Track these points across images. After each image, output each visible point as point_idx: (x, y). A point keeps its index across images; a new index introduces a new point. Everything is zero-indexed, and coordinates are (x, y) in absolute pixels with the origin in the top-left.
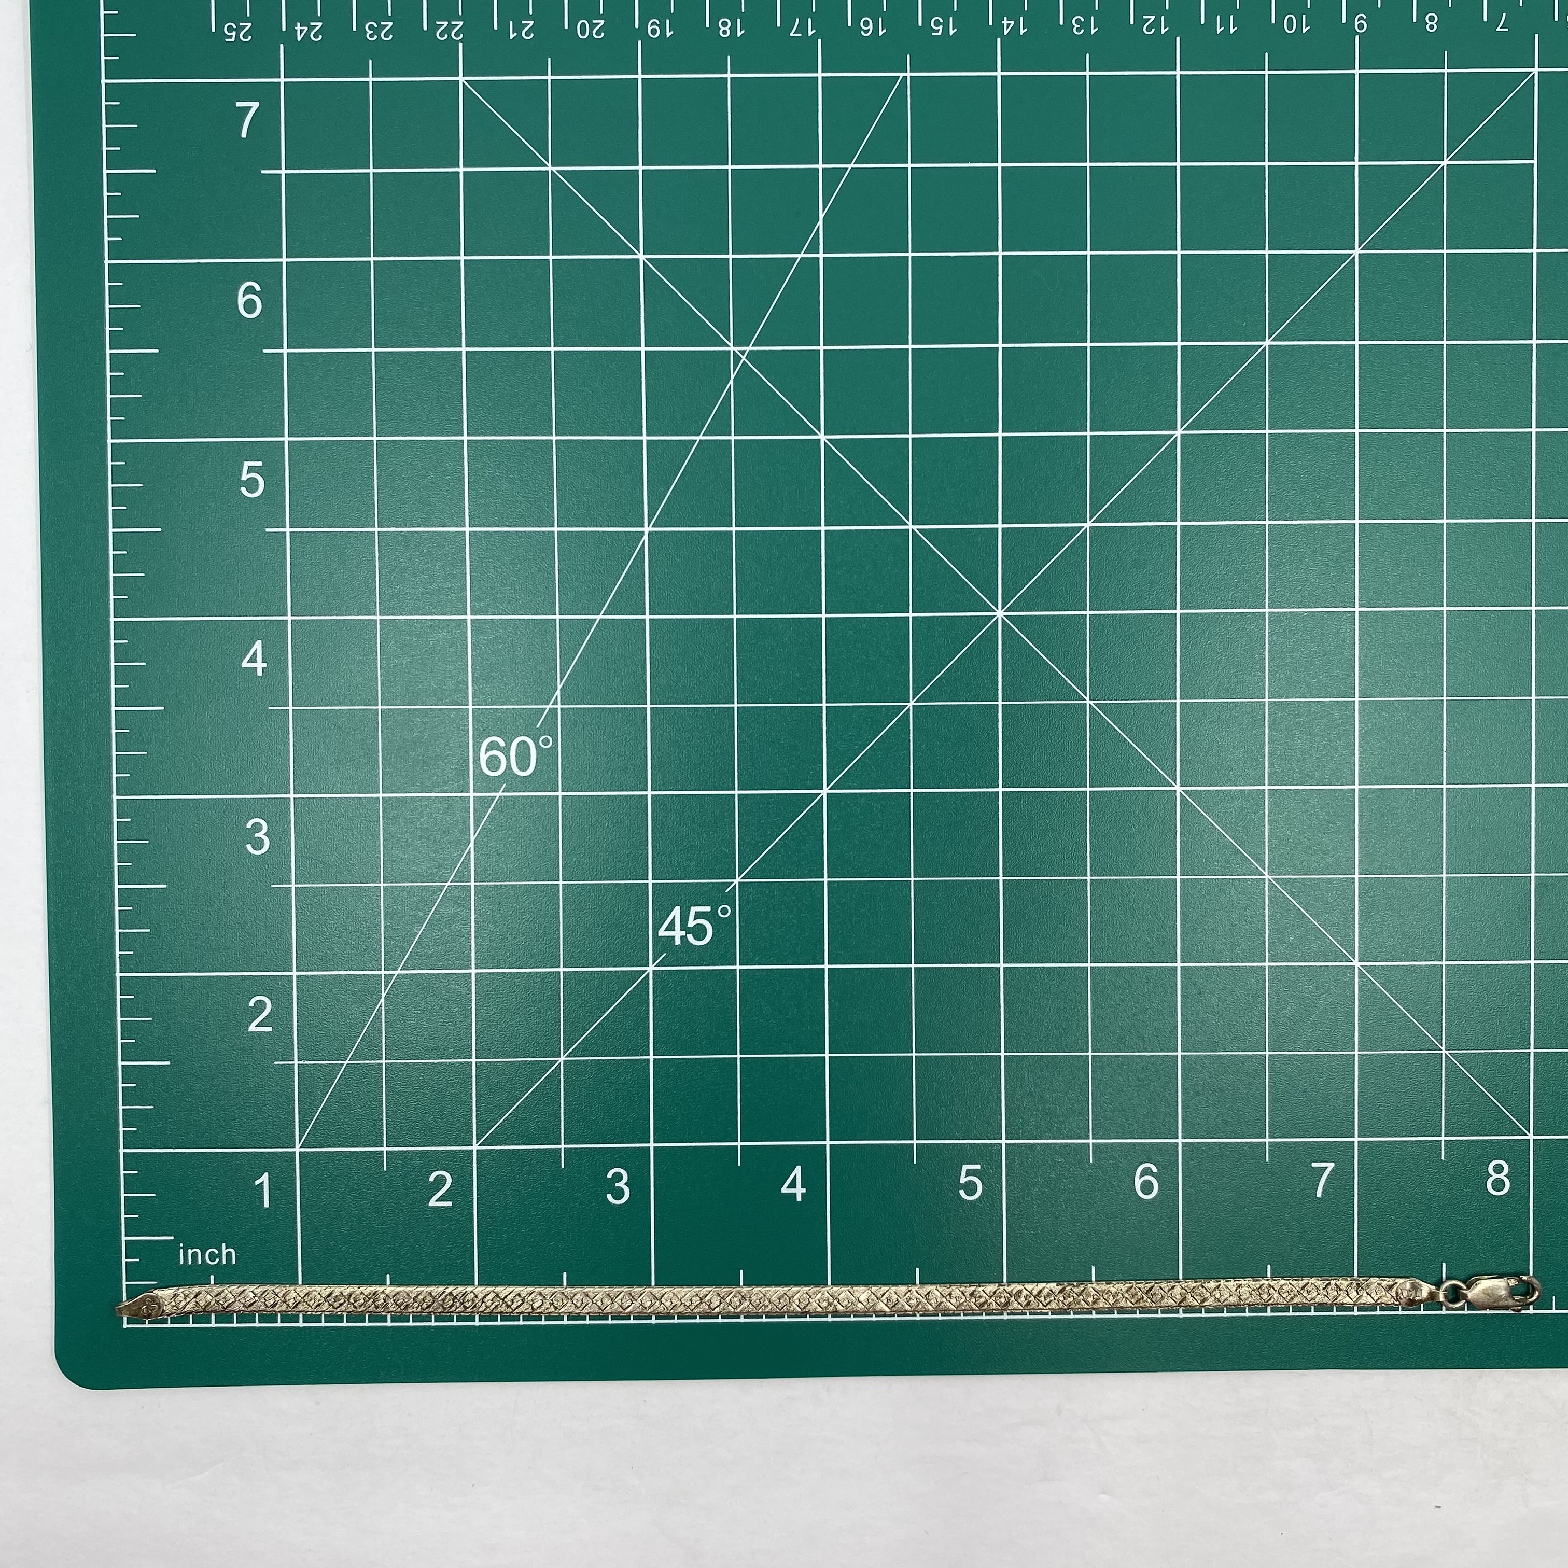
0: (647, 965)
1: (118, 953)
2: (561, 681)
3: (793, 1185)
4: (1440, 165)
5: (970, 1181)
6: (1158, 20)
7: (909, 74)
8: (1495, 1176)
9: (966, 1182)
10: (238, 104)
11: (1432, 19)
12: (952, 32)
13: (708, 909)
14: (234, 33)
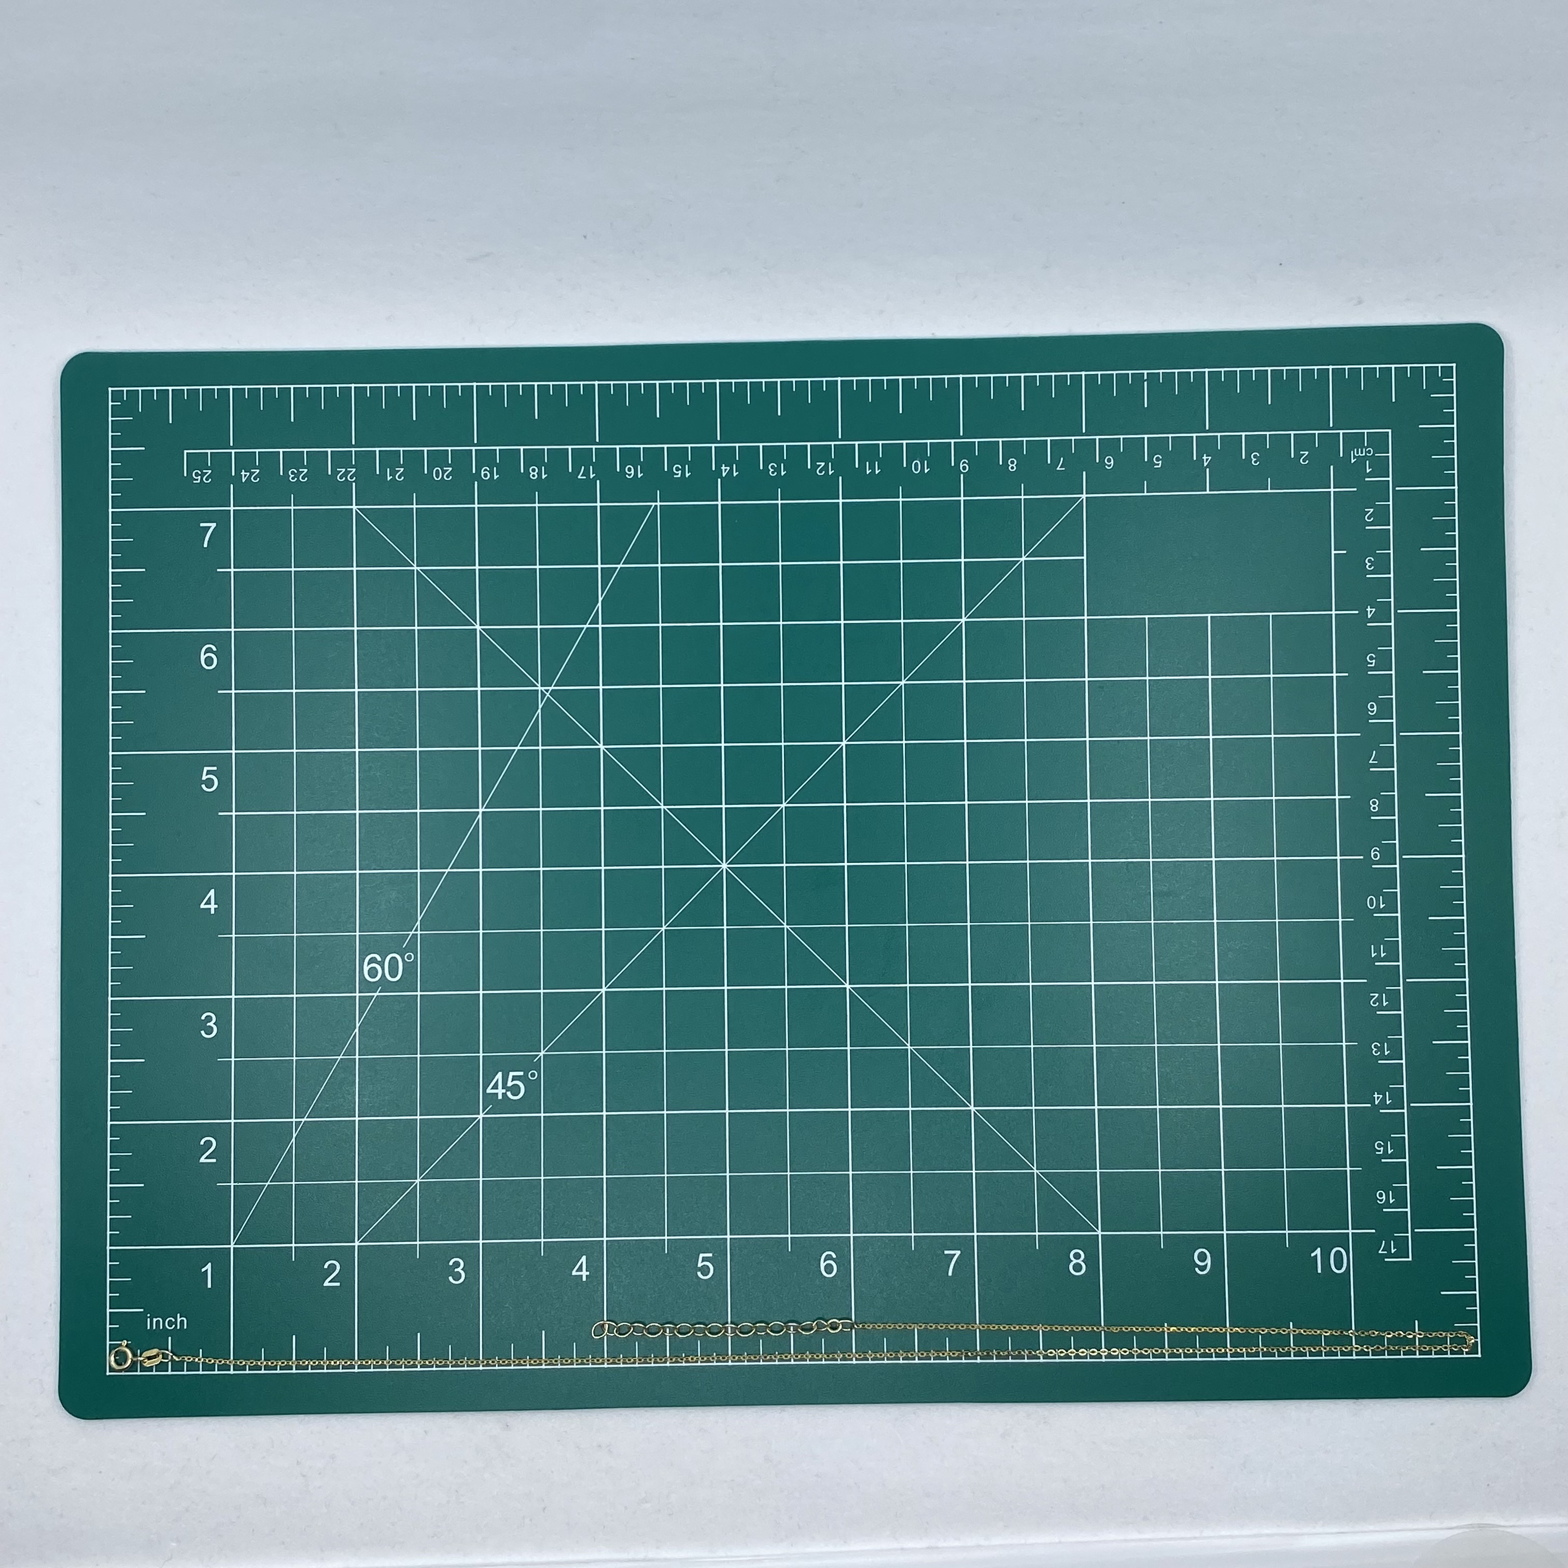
0: (479, 1114)
1: (109, 1108)
2: (420, 915)
3: (580, 1269)
4: (1019, 561)
5: (704, 1265)
6: (826, 467)
7: (659, 504)
8: (1075, 1261)
9: (702, 1266)
10: (202, 525)
11: (1012, 462)
12: (687, 475)
13: (521, 1073)
14: (199, 477)
